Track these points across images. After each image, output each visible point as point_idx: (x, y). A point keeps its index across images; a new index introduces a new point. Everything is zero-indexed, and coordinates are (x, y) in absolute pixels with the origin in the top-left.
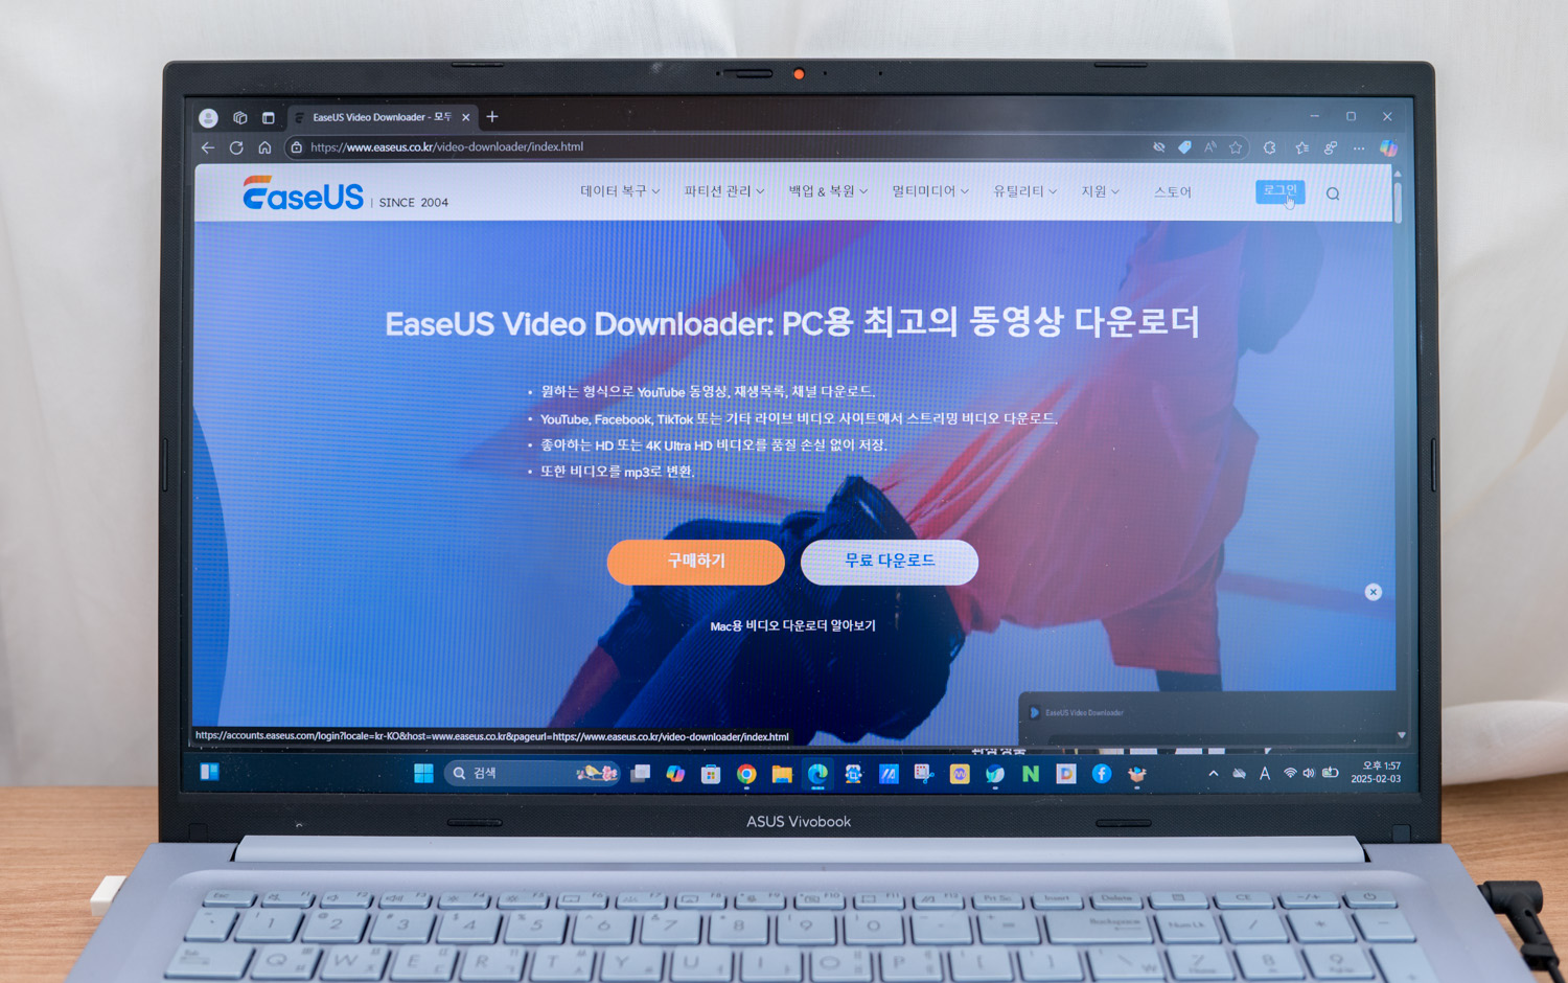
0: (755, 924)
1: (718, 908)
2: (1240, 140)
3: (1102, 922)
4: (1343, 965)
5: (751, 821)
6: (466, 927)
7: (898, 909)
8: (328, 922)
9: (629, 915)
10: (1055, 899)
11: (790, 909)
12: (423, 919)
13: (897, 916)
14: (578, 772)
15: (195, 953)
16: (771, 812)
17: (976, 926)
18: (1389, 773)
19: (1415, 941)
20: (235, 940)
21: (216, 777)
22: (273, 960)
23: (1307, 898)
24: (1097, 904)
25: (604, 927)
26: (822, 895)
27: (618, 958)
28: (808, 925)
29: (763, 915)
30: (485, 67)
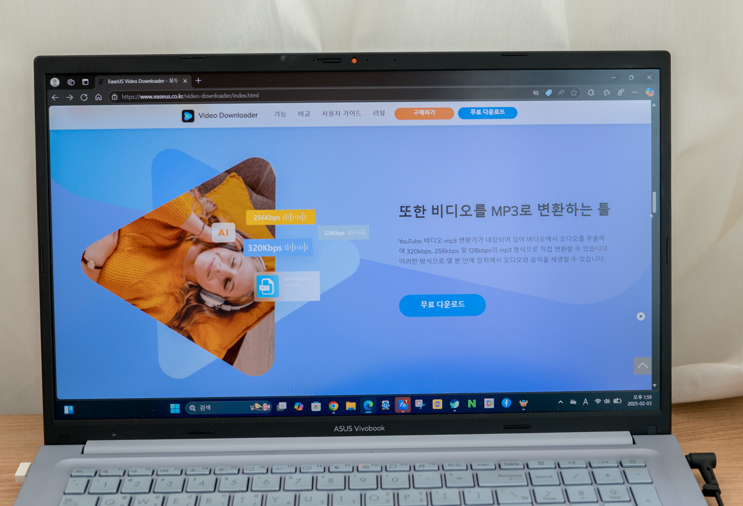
0: (339, 480)
1: (321, 473)
2: (577, 89)
3: (504, 476)
4: (616, 495)
5: (336, 429)
6: (200, 484)
7: (407, 471)
8: (133, 483)
9: (278, 476)
10: (482, 465)
11: (355, 473)
12: (178, 481)
13: (406, 474)
14: (251, 406)
15: (70, 500)
16: (346, 424)
17: (444, 479)
18: (646, 401)
19: (652, 483)
20: (89, 493)
21: (72, 412)
22: (108, 502)
23: (603, 463)
24: (502, 467)
25: (265, 483)
26: (370, 465)
27: (273, 498)
28: (364, 480)
29: (342, 475)
30: (197, 58)
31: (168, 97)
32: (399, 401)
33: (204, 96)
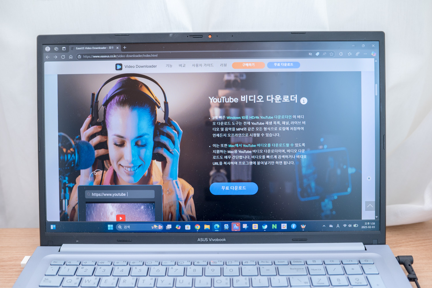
0: (199, 270)
1: (189, 265)
2: (333, 52)
3: (293, 269)
4: (359, 281)
5: (199, 240)
6: (121, 271)
7: (238, 265)
8: (84, 270)
9: (165, 267)
10: (281, 262)
11: (209, 266)
12: (109, 269)
13: (237, 267)
14: (152, 227)
15: (47, 279)
16: (204, 237)
17: (259, 270)
18: (372, 226)
19: (379, 274)
20: (59, 275)
21: (55, 228)
22: (68, 281)
23: (349, 261)
24: (292, 263)
25: (158, 271)
26: (217, 261)
27: (161, 280)
28: (213, 270)
29: (201, 267)
30: (124, 35)
31: (108, 57)
32: (234, 224)
33: (127, 56)
